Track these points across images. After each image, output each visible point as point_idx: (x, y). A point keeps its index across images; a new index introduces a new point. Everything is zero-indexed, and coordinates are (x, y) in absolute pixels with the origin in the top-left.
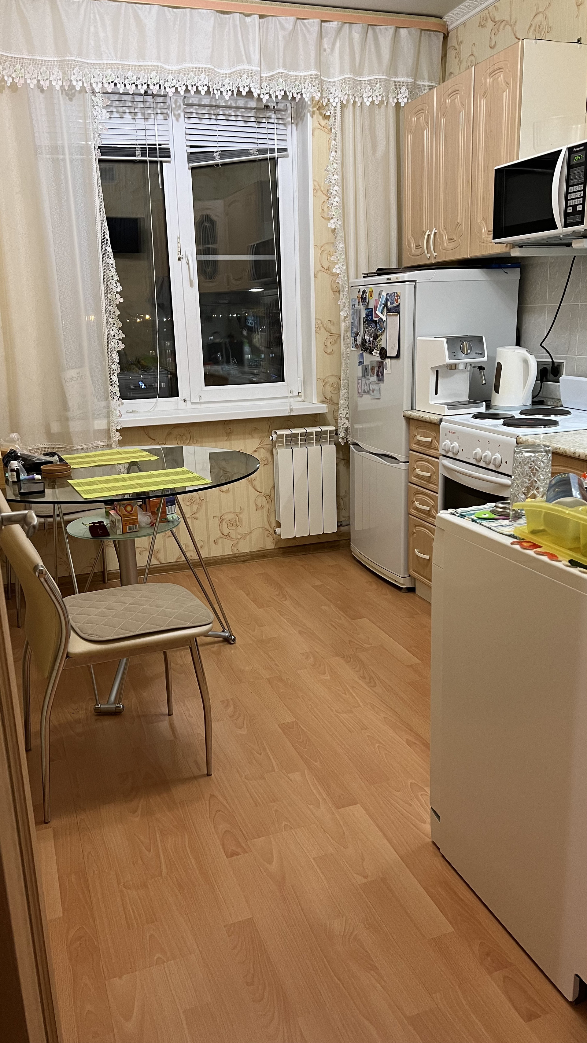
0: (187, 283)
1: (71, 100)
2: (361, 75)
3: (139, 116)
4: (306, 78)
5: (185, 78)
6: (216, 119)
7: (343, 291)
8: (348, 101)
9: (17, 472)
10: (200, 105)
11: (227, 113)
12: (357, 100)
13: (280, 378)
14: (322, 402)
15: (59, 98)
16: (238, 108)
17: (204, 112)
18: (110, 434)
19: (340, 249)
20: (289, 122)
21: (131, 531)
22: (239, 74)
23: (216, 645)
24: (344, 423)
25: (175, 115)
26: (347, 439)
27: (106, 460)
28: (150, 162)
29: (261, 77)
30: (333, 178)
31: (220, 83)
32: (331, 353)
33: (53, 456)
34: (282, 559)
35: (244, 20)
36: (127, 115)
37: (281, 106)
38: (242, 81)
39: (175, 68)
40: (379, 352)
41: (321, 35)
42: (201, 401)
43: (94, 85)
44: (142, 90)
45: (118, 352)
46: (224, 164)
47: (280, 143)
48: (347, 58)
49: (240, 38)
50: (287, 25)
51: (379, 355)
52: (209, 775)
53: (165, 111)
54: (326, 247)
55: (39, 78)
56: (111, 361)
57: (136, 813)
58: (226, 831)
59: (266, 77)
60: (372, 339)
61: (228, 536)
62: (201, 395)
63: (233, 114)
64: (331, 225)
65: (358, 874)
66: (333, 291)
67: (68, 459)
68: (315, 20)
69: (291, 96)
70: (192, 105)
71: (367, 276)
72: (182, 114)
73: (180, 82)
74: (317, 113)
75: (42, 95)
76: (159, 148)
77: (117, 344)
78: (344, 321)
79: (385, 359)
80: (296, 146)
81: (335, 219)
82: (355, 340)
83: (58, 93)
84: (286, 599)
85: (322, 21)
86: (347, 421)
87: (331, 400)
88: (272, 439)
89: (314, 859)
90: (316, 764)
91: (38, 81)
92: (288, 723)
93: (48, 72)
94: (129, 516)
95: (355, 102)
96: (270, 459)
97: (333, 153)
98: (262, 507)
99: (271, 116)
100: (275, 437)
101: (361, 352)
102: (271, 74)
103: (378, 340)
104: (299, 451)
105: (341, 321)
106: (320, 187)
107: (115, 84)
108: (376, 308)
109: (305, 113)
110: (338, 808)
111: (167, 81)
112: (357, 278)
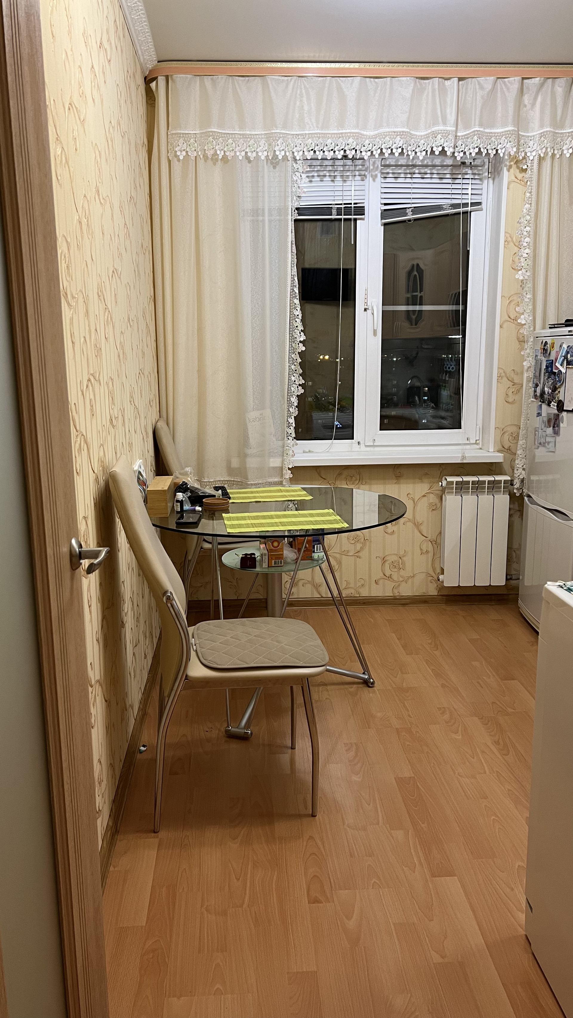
0: (371, 332)
1: (274, 167)
2: (562, 127)
3: (338, 178)
4: (501, 135)
5: (380, 142)
6: (411, 178)
7: (528, 342)
8: (546, 153)
9: (181, 502)
10: (396, 166)
11: (423, 171)
12: (556, 152)
13: (457, 425)
14: (499, 451)
15: (263, 167)
16: (434, 166)
17: (400, 171)
18: (282, 471)
19: (527, 300)
20: (485, 177)
21: (276, 565)
22: (434, 135)
23: (355, 686)
24: (520, 473)
25: (372, 176)
26: (523, 490)
27: (266, 497)
28: (345, 219)
29: (456, 136)
30: (525, 230)
31: (415, 144)
32: (513, 403)
33: (218, 491)
34: (444, 606)
35: (444, 84)
36: (327, 179)
37: (478, 162)
38: (436, 141)
39: (372, 133)
40: (556, 404)
41: (521, 91)
42: (375, 444)
43: (296, 154)
44: (340, 155)
45: (298, 396)
46: (416, 220)
47: (474, 197)
48: (548, 112)
49: (438, 101)
50: (485, 86)
51: (556, 408)
52: (313, 816)
53: (363, 173)
54: (515, 298)
55: (247, 150)
56: (290, 404)
57: (236, 840)
58: (315, 876)
59: (462, 136)
60: (550, 391)
61: (390, 577)
62: (374, 438)
63: (429, 172)
64: (520, 276)
65: (435, 952)
66: (519, 341)
67: (232, 493)
68: (515, 78)
69: (486, 152)
70: (389, 166)
71: (553, 327)
72: (379, 175)
73: (375, 146)
74: (514, 167)
75: (250, 165)
76: (354, 207)
77: (296, 389)
78: (527, 371)
79: (561, 412)
80: (491, 200)
81: (524, 271)
82: (535, 391)
83: (263, 162)
84: (438, 648)
85: (523, 79)
86: (523, 472)
87: (509, 449)
88: (442, 485)
89: (394, 924)
90: (423, 825)
91: (246, 153)
92: (405, 777)
93: (256, 144)
94: (276, 551)
95: (553, 155)
96: (439, 505)
97: (527, 206)
98: (427, 552)
99: (467, 171)
100: (444, 483)
101: (540, 403)
102: (468, 132)
103: (557, 392)
104: (469, 499)
105: (525, 371)
106: (512, 238)
107: (315, 152)
108: (556, 360)
109: (502, 167)
110: (433, 875)
111: (364, 146)
112: (544, 328)
